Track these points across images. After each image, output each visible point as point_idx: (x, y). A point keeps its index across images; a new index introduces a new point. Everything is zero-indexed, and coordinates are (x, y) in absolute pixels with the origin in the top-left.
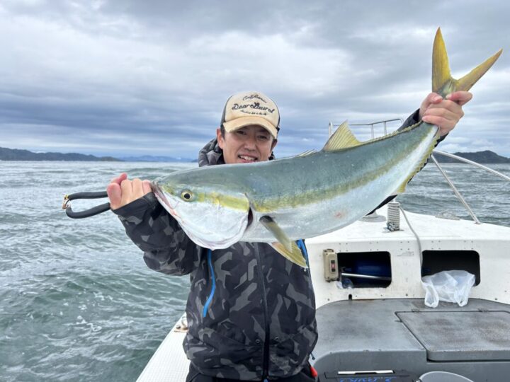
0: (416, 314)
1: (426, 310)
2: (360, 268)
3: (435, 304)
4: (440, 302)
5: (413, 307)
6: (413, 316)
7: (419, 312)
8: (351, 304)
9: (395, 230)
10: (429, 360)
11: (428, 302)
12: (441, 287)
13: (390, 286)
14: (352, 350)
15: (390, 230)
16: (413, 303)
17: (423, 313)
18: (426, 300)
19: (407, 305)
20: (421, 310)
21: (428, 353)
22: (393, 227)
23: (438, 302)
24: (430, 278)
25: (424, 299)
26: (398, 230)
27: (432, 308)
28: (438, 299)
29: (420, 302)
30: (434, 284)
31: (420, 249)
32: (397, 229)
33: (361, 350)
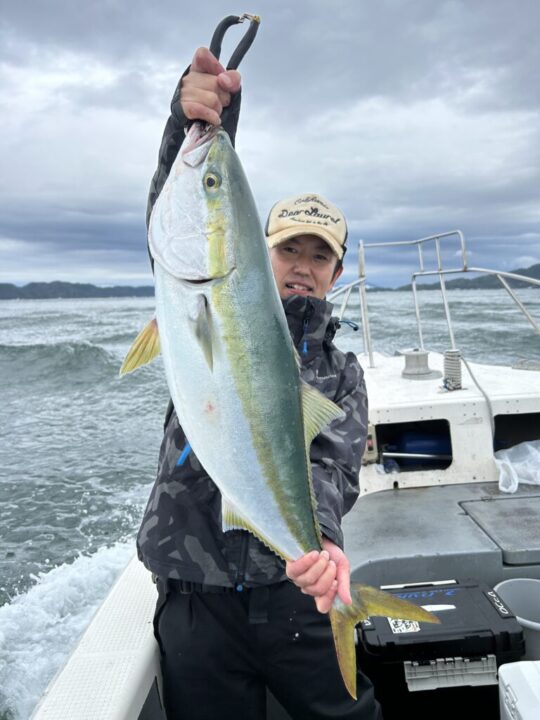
0: (487, 503)
1: (501, 497)
2: (408, 445)
3: (514, 488)
4: (520, 485)
5: (483, 494)
6: (483, 506)
7: (490, 500)
8: (397, 495)
9: (455, 389)
10: (505, 564)
11: (503, 485)
12: (521, 464)
13: (452, 467)
14: (399, 556)
15: (449, 389)
16: (484, 489)
17: (497, 501)
18: (500, 484)
19: (474, 492)
20: (494, 497)
21: (504, 554)
22: (452, 384)
23: (517, 485)
24: (505, 453)
25: (497, 482)
26: (460, 388)
27: (509, 494)
28: (516, 481)
29: (492, 487)
30: (512, 461)
31: (491, 414)
32: (458, 388)
33: (412, 555)
